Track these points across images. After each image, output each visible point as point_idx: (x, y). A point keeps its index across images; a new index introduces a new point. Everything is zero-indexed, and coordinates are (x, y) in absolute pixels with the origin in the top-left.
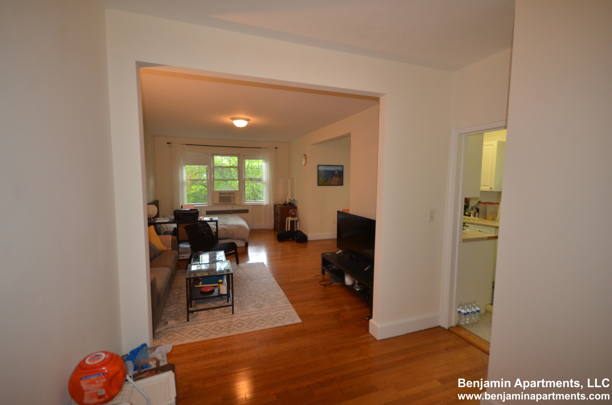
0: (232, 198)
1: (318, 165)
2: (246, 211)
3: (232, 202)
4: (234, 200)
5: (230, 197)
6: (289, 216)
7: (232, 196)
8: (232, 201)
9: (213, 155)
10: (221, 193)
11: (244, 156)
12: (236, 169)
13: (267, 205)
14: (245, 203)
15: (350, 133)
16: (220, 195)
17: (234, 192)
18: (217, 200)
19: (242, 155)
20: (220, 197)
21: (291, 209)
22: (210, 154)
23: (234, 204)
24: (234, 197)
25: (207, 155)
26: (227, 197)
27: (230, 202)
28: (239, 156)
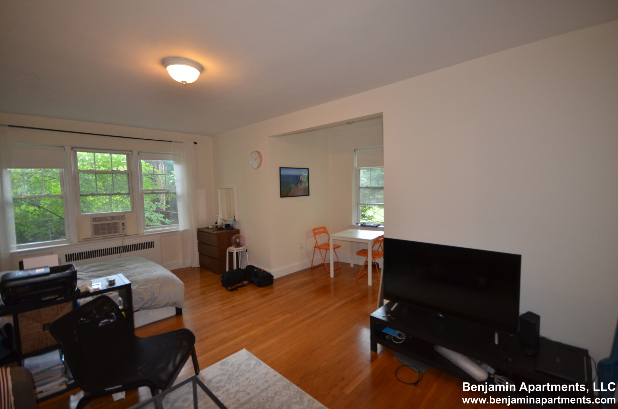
0: (121, 224)
1: (280, 168)
2: (150, 245)
3: (121, 232)
4: (124, 229)
5: (116, 223)
6: (231, 245)
7: (120, 222)
8: (121, 230)
9: (75, 149)
10: (95, 219)
11: (138, 153)
12: (125, 177)
13: (184, 231)
14: (145, 231)
15: (382, 113)
16: (94, 221)
17: (123, 215)
18: (88, 232)
19: (135, 152)
20: (95, 225)
21: (234, 235)
22: (68, 149)
23: (126, 235)
24: (123, 224)
25: (63, 149)
26: (110, 224)
27: (116, 232)
28: (131, 153)
